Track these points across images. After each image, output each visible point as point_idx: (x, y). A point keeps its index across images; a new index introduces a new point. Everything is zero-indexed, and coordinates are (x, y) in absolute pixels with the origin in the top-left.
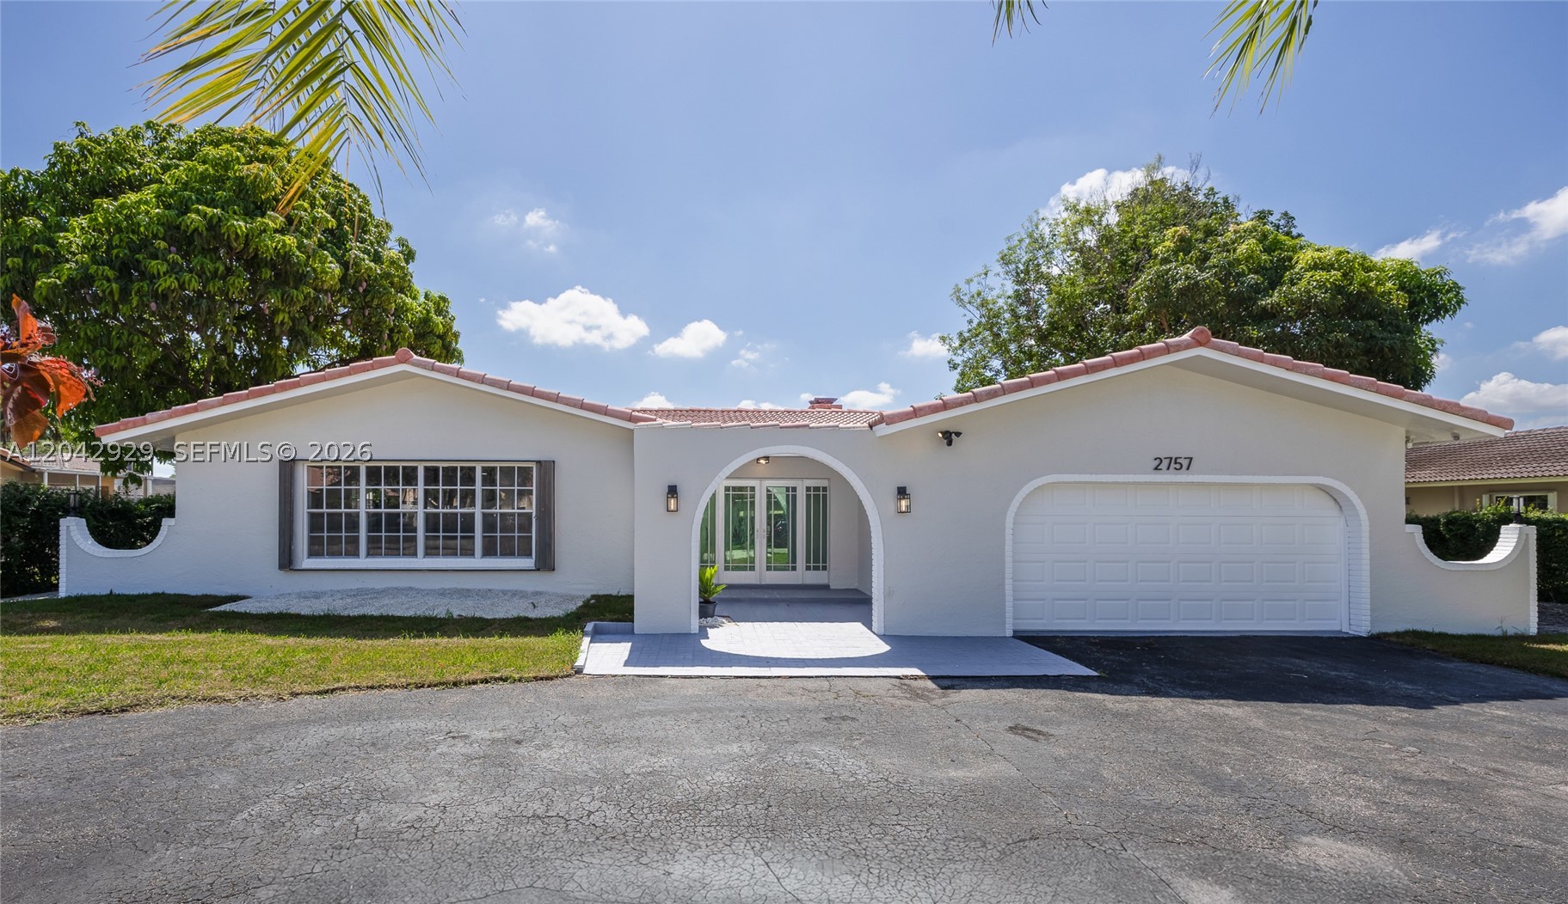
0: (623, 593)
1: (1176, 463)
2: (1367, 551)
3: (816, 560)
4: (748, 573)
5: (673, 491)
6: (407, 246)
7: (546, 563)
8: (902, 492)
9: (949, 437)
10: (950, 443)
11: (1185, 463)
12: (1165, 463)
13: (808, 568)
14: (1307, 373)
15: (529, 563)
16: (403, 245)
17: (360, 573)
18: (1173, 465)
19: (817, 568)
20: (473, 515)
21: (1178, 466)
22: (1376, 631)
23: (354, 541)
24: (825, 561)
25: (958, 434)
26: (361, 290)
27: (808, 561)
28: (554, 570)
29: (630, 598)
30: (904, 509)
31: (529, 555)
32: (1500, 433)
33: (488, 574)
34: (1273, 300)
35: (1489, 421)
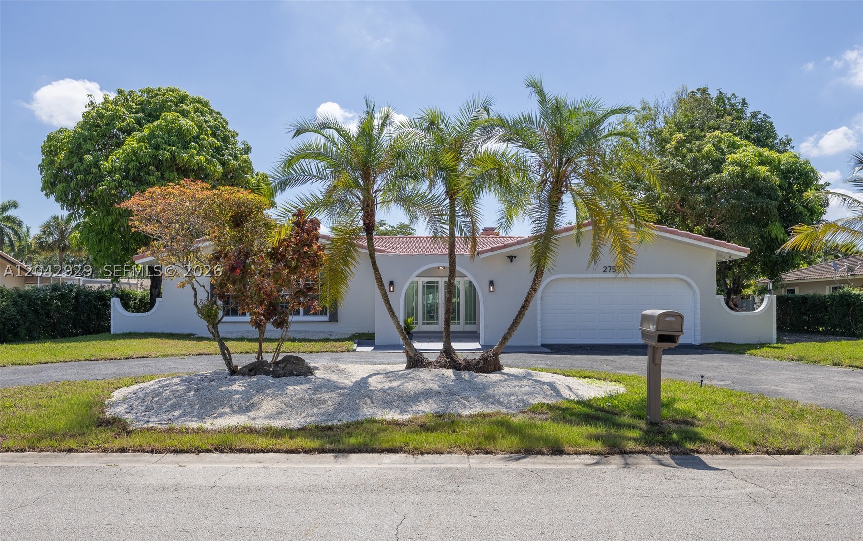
0: (371, 332)
2: (699, 307)
3: (471, 319)
4: (435, 326)
5: (391, 283)
6: (247, 145)
7: (334, 318)
8: (492, 283)
9: (511, 258)
10: (511, 261)
12: (609, 269)
13: (466, 323)
15: (326, 318)
16: (245, 144)
17: (247, 323)
18: (612, 270)
19: (470, 323)
21: (614, 270)
22: (703, 342)
24: (475, 319)
25: (515, 257)
26: (229, 177)
27: (466, 319)
28: (338, 322)
29: (374, 334)
30: (492, 290)
31: (326, 314)
32: (745, 255)
33: (307, 323)
34: (709, 180)
35: (739, 250)
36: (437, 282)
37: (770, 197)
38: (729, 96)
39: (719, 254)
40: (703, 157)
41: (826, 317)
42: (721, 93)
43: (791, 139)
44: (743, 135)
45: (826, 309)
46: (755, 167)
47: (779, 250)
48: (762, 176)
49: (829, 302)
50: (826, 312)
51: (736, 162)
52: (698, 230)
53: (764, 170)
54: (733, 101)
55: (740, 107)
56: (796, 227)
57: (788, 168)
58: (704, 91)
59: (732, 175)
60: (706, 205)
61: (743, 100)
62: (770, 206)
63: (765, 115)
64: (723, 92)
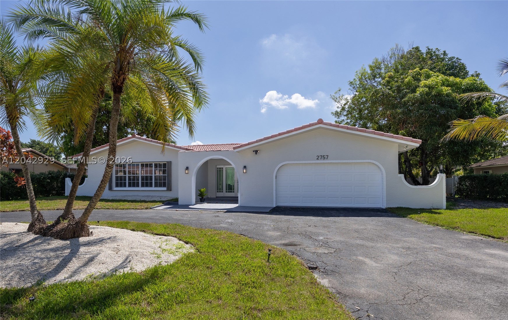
1: (323, 157)
5: (187, 168)
7: (169, 189)
8: (245, 167)
9: (256, 152)
10: (256, 154)
11: (326, 157)
12: (320, 157)
14: (352, 130)
15: (165, 189)
17: (127, 191)
18: (322, 158)
20: (152, 176)
21: (324, 158)
22: (388, 207)
23: (125, 183)
25: (258, 151)
28: (171, 190)
30: (245, 172)
31: (166, 186)
32: (418, 145)
33: (155, 192)
34: (406, 99)
35: (412, 141)
36: (222, 168)
37: (451, 107)
38: (434, 50)
39: (400, 145)
40: (405, 85)
41: (500, 189)
42: (429, 49)
43: (479, 74)
44: (441, 72)
45: (500, 184)
46: (440, 88)
47: (442, 140)
48: (445, 93)
49: (502, 179)
50: (501, 186)
51: (426, 85)
52: (402, 132)
53: (446, 90)
54: (437, 53)
55: (442, 56)
56: (455, 122)
57: (467, 88)
58: (417, 48)
59: (421, 94)
60: (403, 115)
61: (445, 52)
62: (450, 113)
63: (457, 58)
64: (430, 48)
